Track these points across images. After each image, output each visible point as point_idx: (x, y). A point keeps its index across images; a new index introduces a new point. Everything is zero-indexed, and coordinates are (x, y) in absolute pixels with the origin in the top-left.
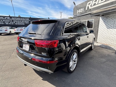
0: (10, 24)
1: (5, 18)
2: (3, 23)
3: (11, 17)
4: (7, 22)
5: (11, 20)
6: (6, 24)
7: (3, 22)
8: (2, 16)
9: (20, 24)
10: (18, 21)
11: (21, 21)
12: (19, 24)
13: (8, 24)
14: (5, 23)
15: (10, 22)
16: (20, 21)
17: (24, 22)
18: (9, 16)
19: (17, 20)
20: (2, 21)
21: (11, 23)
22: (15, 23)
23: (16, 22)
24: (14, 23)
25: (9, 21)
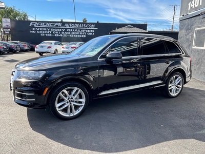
0: (61, 35)
1: (54, 25)
2: (51, 35)
4: (57, 33)
5: (64, 29)
6: (56, 35)
7: (50, 32)
8: (50, 22)
9: (79, 36)
10: (75, 29)
11: (80, 30)
12: (77, 36)
13: (58, 35)
14: (54, 34)
15: (61, 32)
16: (78, 30)
17: (85, 32)
18: (62, 22)
19: (72, 29)
20: (50, 30)
21: (63, 34)
22: (69, 35)
23: (71, 32)
25: (61, 30)
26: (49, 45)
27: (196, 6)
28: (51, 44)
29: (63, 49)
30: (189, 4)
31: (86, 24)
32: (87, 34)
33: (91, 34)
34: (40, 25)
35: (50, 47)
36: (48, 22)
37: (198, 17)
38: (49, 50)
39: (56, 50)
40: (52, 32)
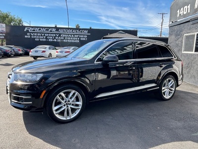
0: (55, 40)
1: (48, 30)
2: (45, 40)
3: (57, 29)
4: (51, 38)
5: (58, 34)
6: (50, 40)
7: (45, 37)
8: (45, 28)
9: (72, 41)
10: (68, 35)
11: (74, 35)
12: (70, 41)
13: (52, 40)
14: (48, 39)
15: (55, 37)
16: (71, 35)
17: (79, 37)
18: (56, 27)
19: (66, 34)
20: (44, 35)
21: (57, 39)
22: (63, 40)
23: (64, 37)
24: (61, 40)
25: (55, 35)
26: (44, 50)
27: (185, 13)
28: (45, 48)
29: (57, 53)
30: (178, 11)
31: (80, 29)
32: (80, 39)
33: (84, 39)
34: (34, 30)
35: (44, 52)
36: (42, 27)
37: (187, 24)
38: (43, 54)
39: (50, 54)
40: (47, 37)
